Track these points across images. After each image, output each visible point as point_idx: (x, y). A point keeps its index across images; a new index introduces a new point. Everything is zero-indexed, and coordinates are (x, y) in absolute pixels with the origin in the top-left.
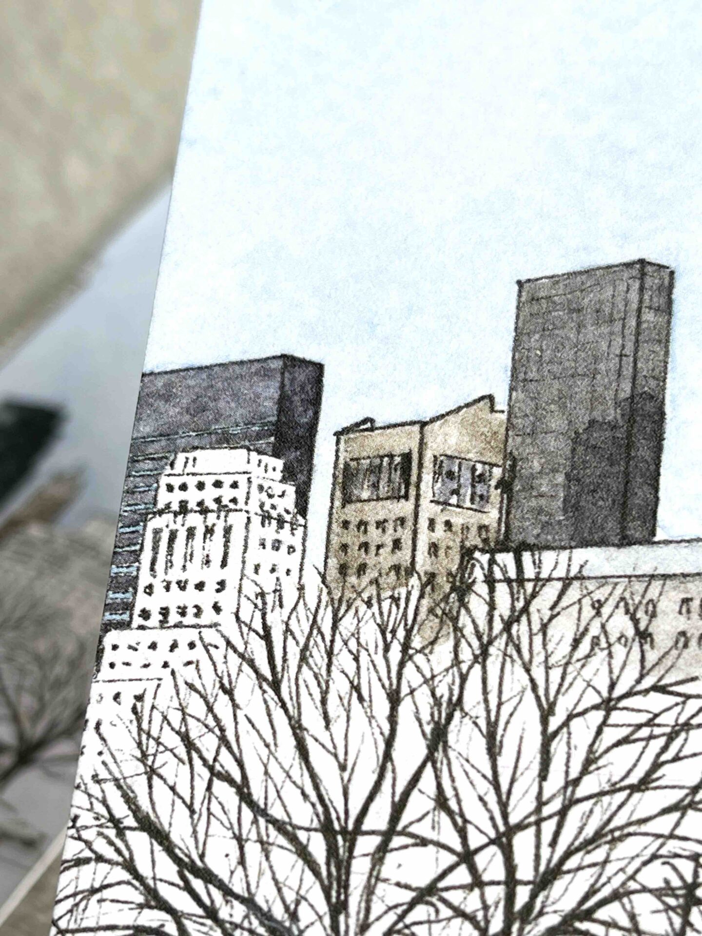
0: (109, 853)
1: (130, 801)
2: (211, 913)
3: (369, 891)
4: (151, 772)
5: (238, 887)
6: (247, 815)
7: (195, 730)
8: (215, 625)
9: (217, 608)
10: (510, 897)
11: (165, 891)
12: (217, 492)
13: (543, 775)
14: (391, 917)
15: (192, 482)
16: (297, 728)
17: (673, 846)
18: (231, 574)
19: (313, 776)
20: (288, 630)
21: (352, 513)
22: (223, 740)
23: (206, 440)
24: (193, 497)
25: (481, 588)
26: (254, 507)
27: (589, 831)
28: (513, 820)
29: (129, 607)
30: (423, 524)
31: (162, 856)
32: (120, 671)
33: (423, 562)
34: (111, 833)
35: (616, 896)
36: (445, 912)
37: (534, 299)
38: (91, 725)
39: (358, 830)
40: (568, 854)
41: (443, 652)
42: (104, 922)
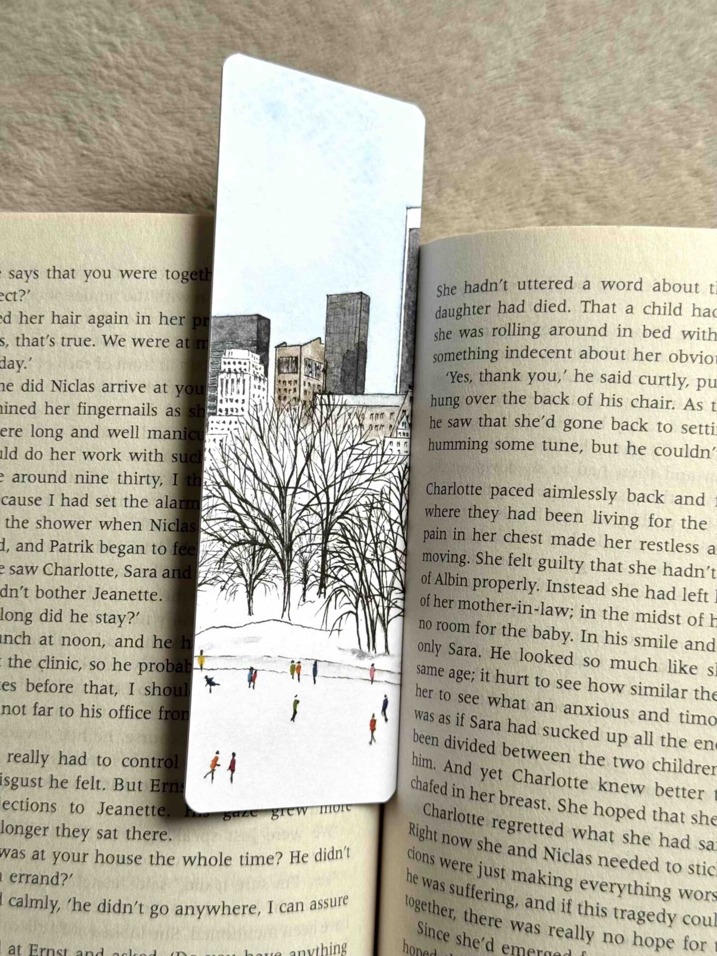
0: (217, 494)
1: (221, 476)
2: (248, 513)
3: (291, 506)
4: (227, 467)
5: (255, 505)
6: (256, 482)
7: (239, 453)
8: (242, 416)
9: (243, 410)
10: (328, 507)
11: (235, 507)
12: (240, 366)
13: (336, 470)
14: (297, 514)
15: (232, 361)
16: (269, 453)
17: (368, 491)
18: (246, 397)
19: (275, 469)
20: (264, 419)
21: (281, 377)
22: (248, 456)
23: (235, 345)
24: (232, 367)
25: (319, 407)
26: (251, 373)
27: (348, 487)
28: (329, 483)
29: (215, 407)
30: (302, 383)
31: (233, 495)
32: (214, 431)
33: (303, 397)
34: (217, 487)
35: (354, 507)
36: (312, 512)
37: (331, 303)
38: (207, 450)
39: (287, 487)
40: (342, 494)
41: (309, 427)
42: (218, 517)
